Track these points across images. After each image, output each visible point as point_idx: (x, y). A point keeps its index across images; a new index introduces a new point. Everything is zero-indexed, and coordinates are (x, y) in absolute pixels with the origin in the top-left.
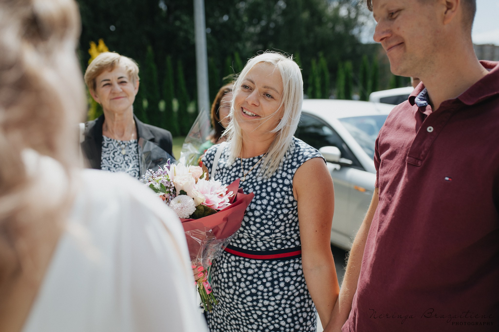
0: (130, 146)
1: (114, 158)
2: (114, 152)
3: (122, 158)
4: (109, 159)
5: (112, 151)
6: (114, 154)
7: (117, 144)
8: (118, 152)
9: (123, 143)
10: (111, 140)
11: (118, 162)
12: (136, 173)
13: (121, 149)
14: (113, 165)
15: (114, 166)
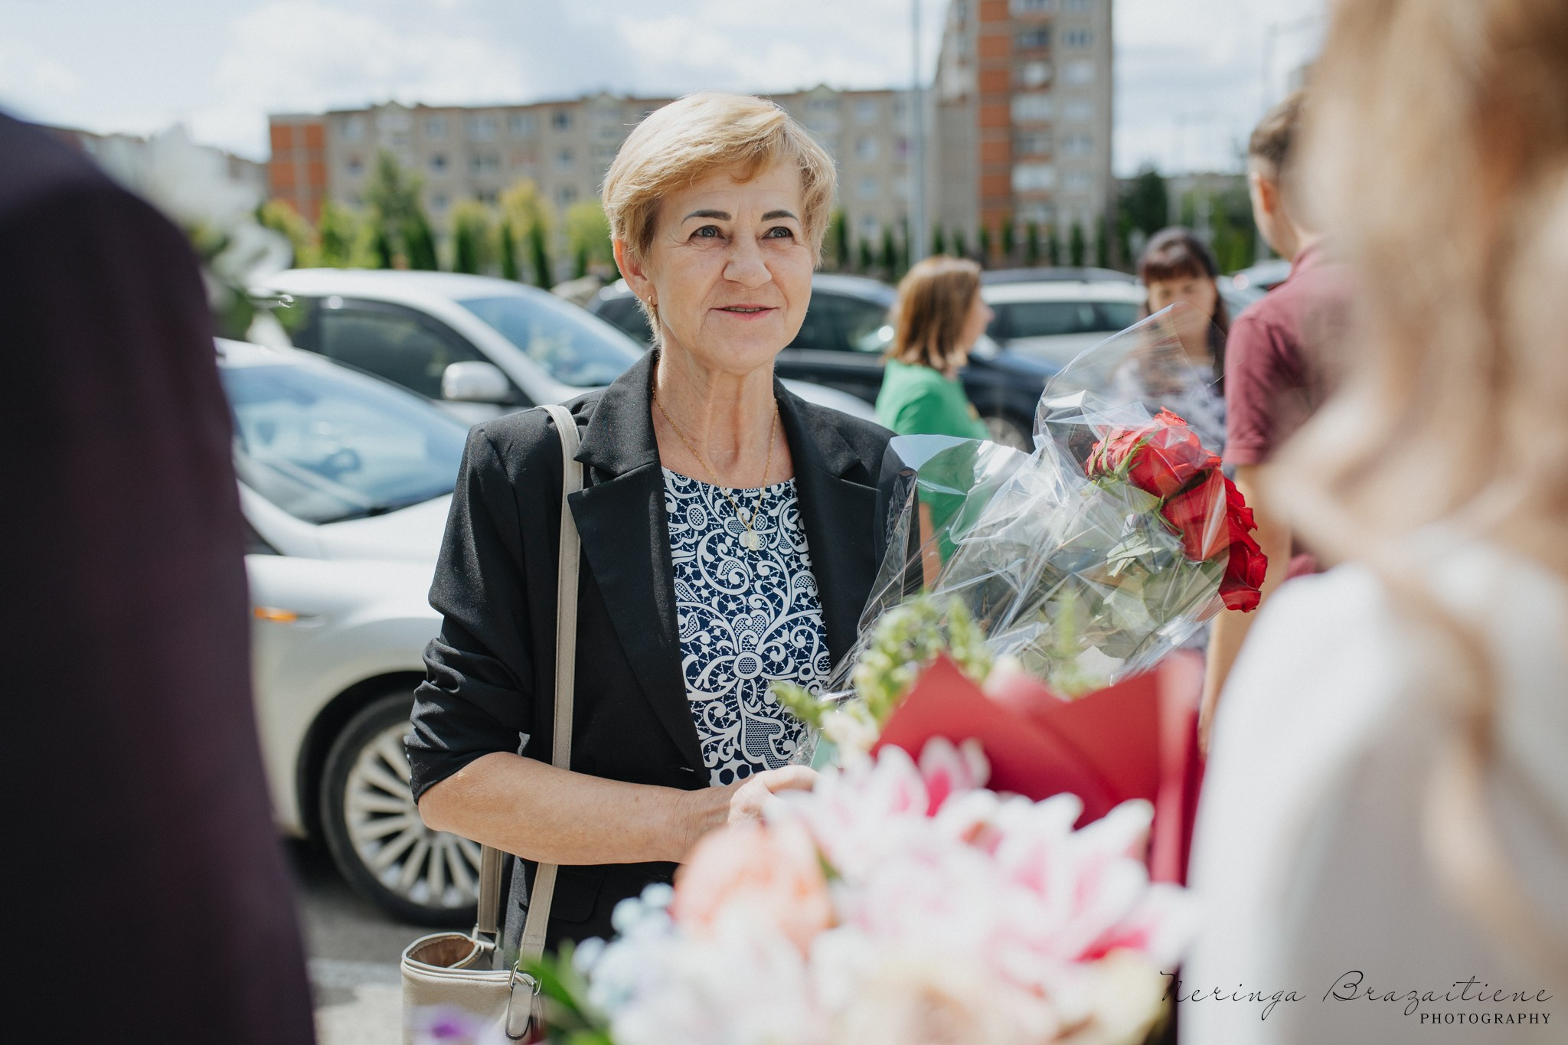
0: (773, 513)
1: (714, 566)
2: (712, 540)
3: (744, 567)
4: (697, 575)
5: (702, 533)
6: (711, 550)
7: (719, 502)
8: (729, 541)
9: (741, 500)
10: (693, 485)
11: (735, 587)
12: (810, 637)
13: (740, 528)
14: (715, 600)
15: (722, 608)
